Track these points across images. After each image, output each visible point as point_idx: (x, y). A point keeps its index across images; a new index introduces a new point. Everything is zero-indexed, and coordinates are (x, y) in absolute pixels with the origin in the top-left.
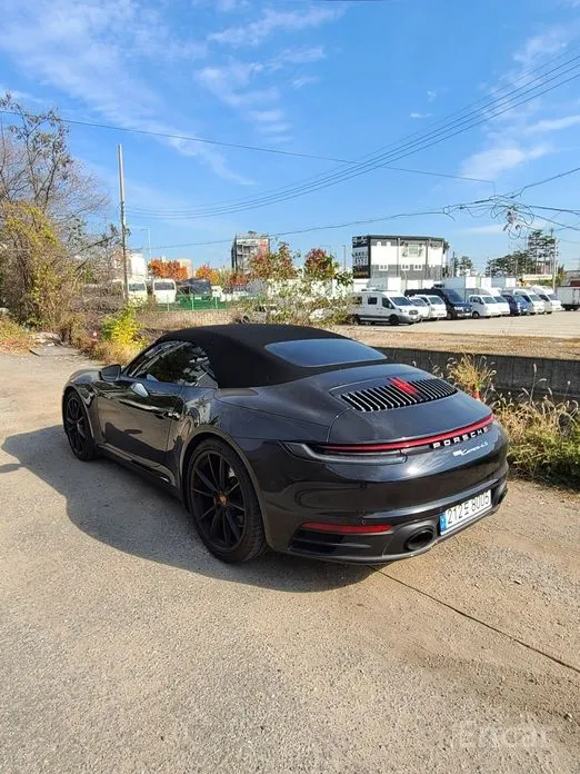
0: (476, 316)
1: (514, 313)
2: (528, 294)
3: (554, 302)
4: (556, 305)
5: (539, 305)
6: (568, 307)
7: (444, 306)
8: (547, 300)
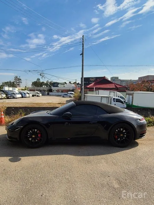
0: (14, 98)
1: (22, 97)
2: (25, 92)
3: (30, 95)
4: (31, 95)
5: (27, 95)
6: (33, 96)
7: (5, 95)
8: (29, 94)
